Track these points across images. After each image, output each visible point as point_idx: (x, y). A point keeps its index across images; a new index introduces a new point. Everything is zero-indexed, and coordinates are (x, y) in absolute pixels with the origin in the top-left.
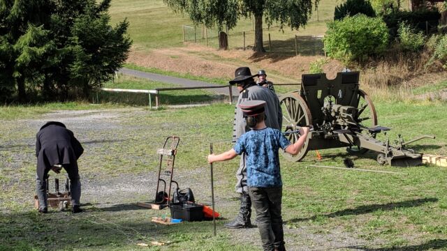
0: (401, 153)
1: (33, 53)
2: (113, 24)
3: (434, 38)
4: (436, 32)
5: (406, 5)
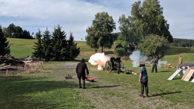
0: (128, 72)
1: (63, 53)
2: (77, 48)
5: (128, 46)
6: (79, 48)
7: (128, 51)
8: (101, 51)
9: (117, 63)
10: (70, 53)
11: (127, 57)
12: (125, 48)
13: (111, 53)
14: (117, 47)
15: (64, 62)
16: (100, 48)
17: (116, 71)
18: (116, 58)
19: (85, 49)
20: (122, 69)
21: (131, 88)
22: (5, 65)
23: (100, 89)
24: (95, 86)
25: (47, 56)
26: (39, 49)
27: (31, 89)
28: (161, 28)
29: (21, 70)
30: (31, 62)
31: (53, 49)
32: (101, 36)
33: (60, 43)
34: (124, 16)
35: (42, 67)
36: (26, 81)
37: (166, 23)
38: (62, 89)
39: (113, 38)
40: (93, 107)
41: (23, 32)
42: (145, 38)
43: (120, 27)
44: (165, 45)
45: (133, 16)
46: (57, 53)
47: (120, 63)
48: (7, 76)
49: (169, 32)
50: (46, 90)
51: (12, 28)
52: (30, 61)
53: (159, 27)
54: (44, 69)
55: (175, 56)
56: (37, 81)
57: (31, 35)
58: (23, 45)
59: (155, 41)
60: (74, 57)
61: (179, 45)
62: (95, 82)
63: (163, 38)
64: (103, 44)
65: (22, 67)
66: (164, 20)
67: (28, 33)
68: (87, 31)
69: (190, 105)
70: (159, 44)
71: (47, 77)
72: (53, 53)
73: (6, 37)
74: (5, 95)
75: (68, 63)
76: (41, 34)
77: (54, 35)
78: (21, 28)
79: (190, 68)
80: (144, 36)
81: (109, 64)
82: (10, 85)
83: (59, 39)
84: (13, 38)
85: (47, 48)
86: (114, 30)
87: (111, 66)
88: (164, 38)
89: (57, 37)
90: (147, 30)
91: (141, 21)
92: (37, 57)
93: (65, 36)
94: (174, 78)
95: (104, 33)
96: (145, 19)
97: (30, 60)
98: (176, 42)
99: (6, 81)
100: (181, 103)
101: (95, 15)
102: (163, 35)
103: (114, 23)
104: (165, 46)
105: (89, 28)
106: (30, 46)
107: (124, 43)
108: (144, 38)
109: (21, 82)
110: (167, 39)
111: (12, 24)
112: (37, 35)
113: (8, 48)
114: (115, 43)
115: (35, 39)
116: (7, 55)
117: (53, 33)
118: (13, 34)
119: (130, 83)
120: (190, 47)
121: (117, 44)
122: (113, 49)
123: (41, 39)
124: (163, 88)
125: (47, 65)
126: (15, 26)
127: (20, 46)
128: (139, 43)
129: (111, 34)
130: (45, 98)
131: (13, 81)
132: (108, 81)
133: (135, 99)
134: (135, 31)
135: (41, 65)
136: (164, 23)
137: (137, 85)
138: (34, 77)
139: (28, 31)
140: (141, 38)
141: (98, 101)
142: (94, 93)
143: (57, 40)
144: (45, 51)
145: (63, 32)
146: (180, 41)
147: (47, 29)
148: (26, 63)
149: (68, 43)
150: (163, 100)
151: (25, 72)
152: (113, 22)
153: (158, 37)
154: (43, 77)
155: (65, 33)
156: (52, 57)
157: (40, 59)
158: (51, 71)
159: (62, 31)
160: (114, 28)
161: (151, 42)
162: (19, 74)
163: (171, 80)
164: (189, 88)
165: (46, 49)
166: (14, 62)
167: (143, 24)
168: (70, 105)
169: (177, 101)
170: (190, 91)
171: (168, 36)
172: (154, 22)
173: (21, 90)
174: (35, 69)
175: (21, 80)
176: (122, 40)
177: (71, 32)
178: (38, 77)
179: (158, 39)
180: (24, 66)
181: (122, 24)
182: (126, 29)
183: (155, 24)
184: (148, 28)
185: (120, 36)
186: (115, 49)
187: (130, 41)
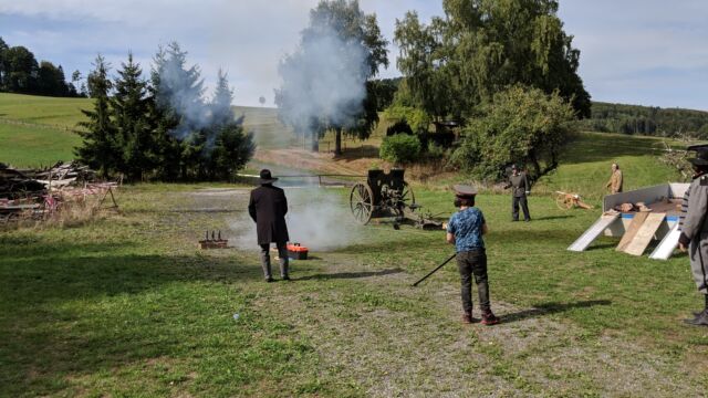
0: (429, 222)
1: (192, 149)
2: (245, 133)
3: (449, 150)
4: (451, 146)
5: (433, 129)
6: (251, 135)
7: (431, 147)
8: (333, 147)
9: (390, 191)
10: (216, 154)
11: (427, 170)
12: (419, 137)
13: (371, 153)
14: (390, 132)
15: (195, 186)
16: (330, 136)
17: (386, 219)
18: (387, 172)
19: (276, 139)
20: (408, 213)
21: (438, 280)
23: (331, 283)
24: (312, 273)
25: (130, 161)
26: (99, 135)
27: (71, 285)
28: (549, 66)
29: (34, 214)
30: (70, 184)
31: (155, 138)
34: (412, 18)
35: (112, 204)
36: (52, 256)
37: (569, 46)
38: (189, 283)
39: (379, 100)
40: (304, 349)
41: (37, 69)
42: (491, 101)
43: (400, 60)
44: (563, 124)
45: (451, 18)
46: (169, 151)
47: (402, 189)
49: (577, 81)
50: (131, 291)
52: (67, 182)
53: (545, 62)
54: (119, 212)
55: (595, 166)
56: (95, 255)
57: (68, 80)
58: (38, 121)
59: (530, 113)
60: (235, 168)
61: (611, 129)
62: (311, 258)
63: (555, 101)
65: (37, 205)
66: (561, 35)
67: (59, 74)
69: (644, 338)
70: (542, 123)
71: (133, 240)
72: (156, 151)
75: (210, 188)
76: (107, 78)
77: (157, 82)
78: (30, 56)
79: (647, 210)
80: (490, 91)
81: (364, 194)
85: (132, 131)
86: (381, 67)
87: (368, 201)
88: (561, 100)
90: (502, 72)
91: (480, 37)
92: (94, 166)
93: (199, 86)
94: (593, 245)
96: (493, 30)
97: (67, 177)
98: (600, 117)
100: (615, 332)
101: (312, 11)
102: (558, 91)
103: (380, 44)
104: (564, 131)
106: (67, 121)
107: (416, 118)
108: (488, 98)
109: (31, 259)
110: (569, 106)
112: (91, 80)
114: (385, 119)
115: (83, 95)
117: (154, 74)
120: (650, 134)
121: (391, 120)
122: (376, 141)
123: (107, 99)
124: (551, 279)
125: (131, 197)
126: (6, 46)
127: (27, 125)
128: (471, 119)
129: (369, 84)
130: (126, 318)
132: (360, 256)
134: (456, 70)
135: (109, 196)
136: (561, 44)
138: (83, 242)
139: (57, 66)
140: (478, 98)
141: (321, 328)
142: (308, 299)
144: (125, 144)
145: (193, 69)
146: (615, 112)
147: (131, 60)
148: (53, 189)
150: (553, 320)
151: (49, 222)
152: (379, 39)
153: (539, 97)
154: (116, 241)
155: (198, 75)
156: (150, 165)
157: (105, 174)
158: (146, 218)
159: (186, 67)
160: (381, 61)
161: (515, 113)
162: (24, 231)
163: (580, 253)
164: (643, 279)
165: (126, 137)
166: (5, 183)
167: (487, 49)
168: (221, 341)
169: (601, 324)
170: (645, 289)
171: (574, 95)
172: (526, 39)
173: (35, 290)
174: (88, 210)
175: (35, 252)
176: (409, 106)
177: (220, 72)
178: (99, 241)
179: (537, 105)
180: (43, 199)
181: (410, 47)
182: (426, 66)
183: (529, 49)
184: (503, 62)
185: (403, 92)
186: (385, 140)
187: (438, 109)
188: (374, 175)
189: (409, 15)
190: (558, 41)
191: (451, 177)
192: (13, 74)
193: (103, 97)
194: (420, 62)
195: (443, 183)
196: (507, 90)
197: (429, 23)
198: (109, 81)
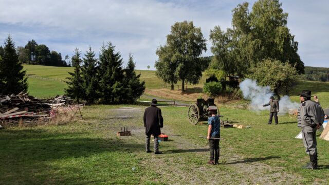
0: (227, 124)
1: (117, 90)
2: (141, 82)
3: (236, 89)
4: (236, 87)
5: (228, 79)
6: (144, 83)
7: (227, 88)
8: (181, 88)
10: (127, 91)
11: (226, 99)
12: (222, 83)
13: (199, 90)
14: (208, 81)
15: (117, 106)
16: (180, 83)
17: (206, 122)
18: (206, 100)
19: (155, 84)
21: (231, 152)
22: (17, 111)
24: (171, 149)
25: (89, 95)
26: (76, 83)
27: (59, 152)
28: (284, 49)
29: (45, 119)
30: (62, 105)
31: (100, 85)
32: (181, 61)
33: (111, 74)
34: (218, 29)
35: (79, 115)
36: (51, 138)
37: (293, 40)
38: (112, 153)
39: (202, 66)
41: (50, 54)
42: (256, 66)
43: (212, 48)
44: (291, 77)
45: (236, 28)
46: (106, 90)
48: (20, 129)
49: (297, 56)
50: (85, 156)
51: (32, 47)
52: (60, 104)
53: (281, 48)
54: (83, 119)
56: (71, 138)
57: (63, 59)
58: (49, 77)
59: (274, 71)
60: (135, 97)
61: (315, 79)
62: (170, 141)
63: (287, 66)
64: (184, 76)
65: (47, 115)
66: (289, 35)
67: (59, 56)
68: (157, 52)
70: (281, 76)
71: (88, 131)
72: (100, 90)
73: (21, 63)
74: (14, 162)
75: (124, 107)
76: (80, 58)
77: (102, 59)
78: (47, 48)
80: (255, 62)
81: (195, 110)
82: (24, 145)
83: (110, 67)
84: (33, 64)
85: (90, 82)
86: (203, 51)
87: (197, 113)
88: (290, 65)
89: (106, 64)
90: (260, 53)
91: (250, 36)
92: (73, 97)
93: (120, 61)
95: (187, 56)
96: (256, 34)
97: (61, 102)
98: (309, 74)
99: (18, 138)
100: (321, 180)
101: (172, 27)
102: (288, 61)
103: (203, 41)
104: (291, 80)
105: (161, 48)
106: (61, 78)
107: (220, 74)
108: (254, 65)
109: (43, 139)
110: (294, 68)
111: (33, 40)
112: (73, 59)
113: (25, 81)
114: (205, 75)
115: (69, 66)
116: (22, 94)
117: (101, 56)
118: (33, 57)
119: (231, 144)
121: (208, 75)
122: (201, 85)
123: (80, 67)
124: (287, 153)
125: (89, 111)
126: (37, 44)
127: (44, 79)
128: (246, 75)
129: (198, 59)
130: (83, 169)
131: (29, 137)
132: (193, 140)
133: (239, 172)
134: (239, 52)
135: (78, 111)
136: (289, 39)
137: (243, 147)
138: (65, 132)
139: (59, 53)
140: (249, 65)
141: (174, 175)
142: (168, 161)
143: (106, 69)
144: (87, 87)
145: (118, 54)
146: (317, 71)
147: (90, 50)
148: (54, 108)
149: (124, 73)
150: (289, 174)
151: (51, 123)
152: (202, 39)
153: (279, 64)
154: (81, 131)
155: (120, 56)
156: (98, 97)
157: (78, 101)
158: (95, 121)
159: (115, 53)
160: (203, 49)
161: (268, 72)
162: (40, 127)
165: (87, 84)
166: (33, 105)
167: (253, 42)
168: (126, 181)
171: (296, 63)
172: (272, 38)
173: (42, 155)
174: (69, 118)
175: (44, 136)
176: (216, 69)
177: (130, 55)
178: (73, 132)
179: (278, 68)
180: (49, 112)
181: (217, 42)
182: (224, 51)
183: (274, 42)
184: (261, 48)
185: (214, 62)
186: (205, 84)
187: (230, 70)
188: (200, 101)
189: (216, 28)
190: (287, 38)
191: (237, 102)
192: (39, 57)
193: (78, 66)
194: (222, 49)
195: (233, 105)
196: (263, 61)
197: (226, 31)
198: (80, 59)
